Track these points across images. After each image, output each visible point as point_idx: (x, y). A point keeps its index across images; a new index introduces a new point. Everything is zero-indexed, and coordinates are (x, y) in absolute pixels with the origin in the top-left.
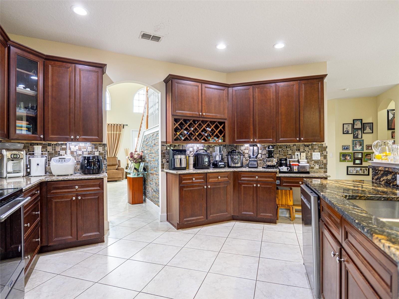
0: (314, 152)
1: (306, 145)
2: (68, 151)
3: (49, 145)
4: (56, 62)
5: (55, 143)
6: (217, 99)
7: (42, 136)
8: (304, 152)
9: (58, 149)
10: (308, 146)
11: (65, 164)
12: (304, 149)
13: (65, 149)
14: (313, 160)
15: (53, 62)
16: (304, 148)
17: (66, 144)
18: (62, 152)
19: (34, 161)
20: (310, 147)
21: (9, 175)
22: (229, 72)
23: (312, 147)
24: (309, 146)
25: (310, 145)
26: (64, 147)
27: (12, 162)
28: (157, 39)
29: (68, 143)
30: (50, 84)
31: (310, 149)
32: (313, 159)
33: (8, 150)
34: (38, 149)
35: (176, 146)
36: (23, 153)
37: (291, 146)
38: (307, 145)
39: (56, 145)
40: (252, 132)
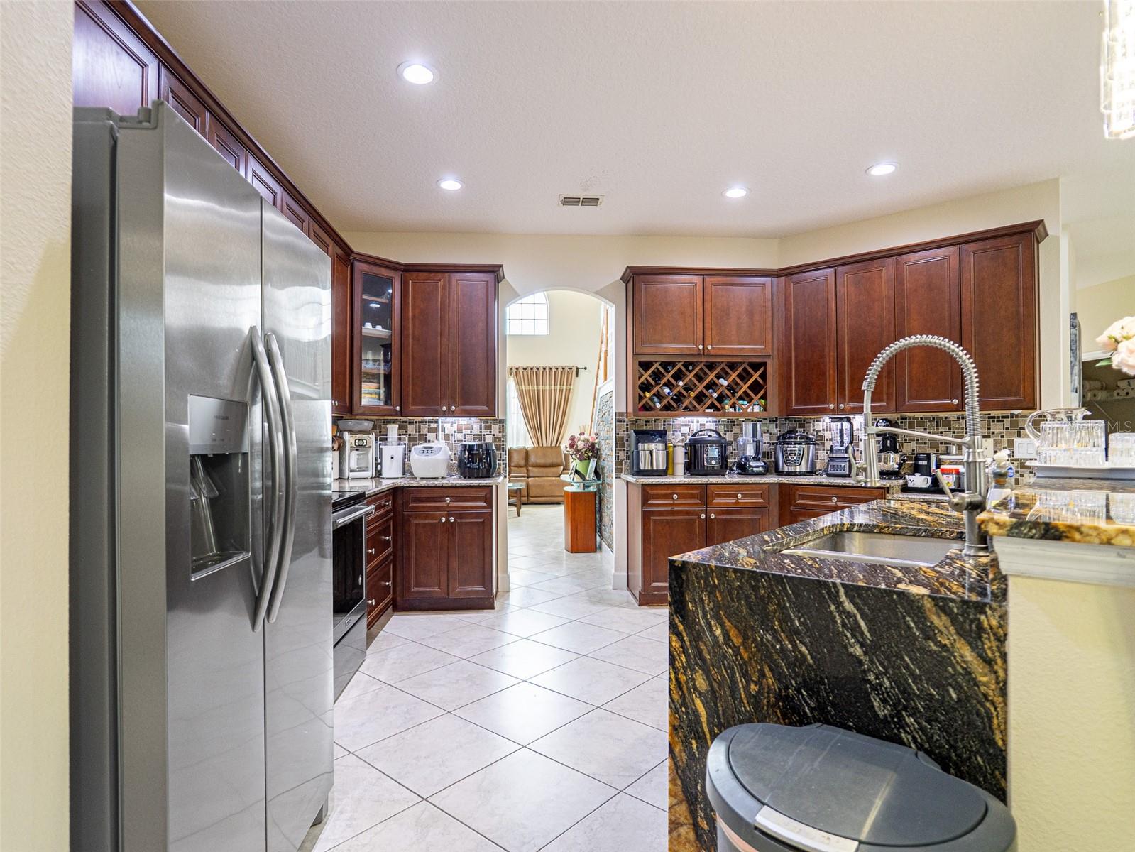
0: (1019, 435)
1: (993, 417)
2: (441, 435)
3: (411, 423)
4: (420, 274)
5: (420, 419)
6: (744, 309)
7: (398, 408)
8: (989, 437)
9: (424, 430)
10: (1000, 420)
12: (989, 429)
13: (434, 430)
14: (1017, 460)
15: (415, 274)
16: (989, 425)
17: (437, 421)
18: (431, 436)
19: (388, 451)
20: (1007, 423)
21: (353, 475)
22: (785, 237)
23: (1014, 424)
24: (1003, 421)
25: (1007, 417)
26: (433, 425)
27: (357, 452)
28: (594, 201)
29: (440, 419)
30: (410, 314)
31: (1007, 429)
32: (1015, 457)
33: (351, 432)
34: (393, 430)
35: (649, 422)
36: (373, 436)
37: (952, 419)
38: (998, 417)
39: (421, 422)
40: (832, 385)
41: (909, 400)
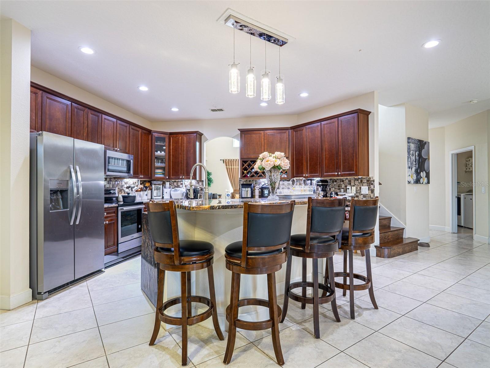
0: (363, 186)
1: (355, 179)
2: (184, 185)
3: (175, 182)
4: (174, 135)
5: (178, 180)
7: (167, 177)
8: (354, 186)
9: (179, 184)
10: (357, 180)
11: (176, 192)
12: (354, 183)
13: (182, 184)
14: (362, 194)
15: (173, 135)
16: (354, 182)
17: (183, 181)
18: (181, 186)
19: (165, 190)
20: (360, 180)
21: (155, 198)
23: (361, 181)
24: (358, 180)
25: (359, 179)
26: (182, 182)
27: (156, 191)
28: (221, 110)
29: (184, 180)
30: (171, 148)
31: (359, 183)
32: (362, 193)
33: (155, 185)
34: (167, 184)
35: (250, 181)
36: (161, 186)
37: (344, 179)
38: (357, 179)
39: (178, 181)
41: (325, 173)
